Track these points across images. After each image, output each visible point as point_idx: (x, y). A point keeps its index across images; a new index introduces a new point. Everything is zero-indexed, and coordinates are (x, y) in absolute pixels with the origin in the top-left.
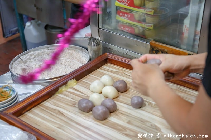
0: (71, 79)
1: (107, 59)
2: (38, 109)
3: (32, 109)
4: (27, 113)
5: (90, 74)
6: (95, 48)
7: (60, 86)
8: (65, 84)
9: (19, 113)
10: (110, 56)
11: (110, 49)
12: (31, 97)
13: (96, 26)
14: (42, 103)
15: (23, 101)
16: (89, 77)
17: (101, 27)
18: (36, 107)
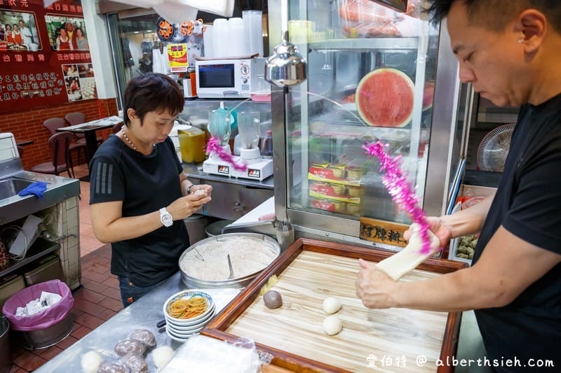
0: (271, 276)
1: (303, 245)
2: (244, 318)
3: (237, 320)
4: (232, 326)
5: (288, 267)
6: (287, 233)
7: (262, 285)
8: (266, 282)
9: (224, 327)
10: (306, 241)
11: (304, 232)
12: (233, 304)
13: (284, 206)
14: (246, 311)
15: (224, 311)
16: (290, 270)
17: (288, 206)
18: (240, 317)
